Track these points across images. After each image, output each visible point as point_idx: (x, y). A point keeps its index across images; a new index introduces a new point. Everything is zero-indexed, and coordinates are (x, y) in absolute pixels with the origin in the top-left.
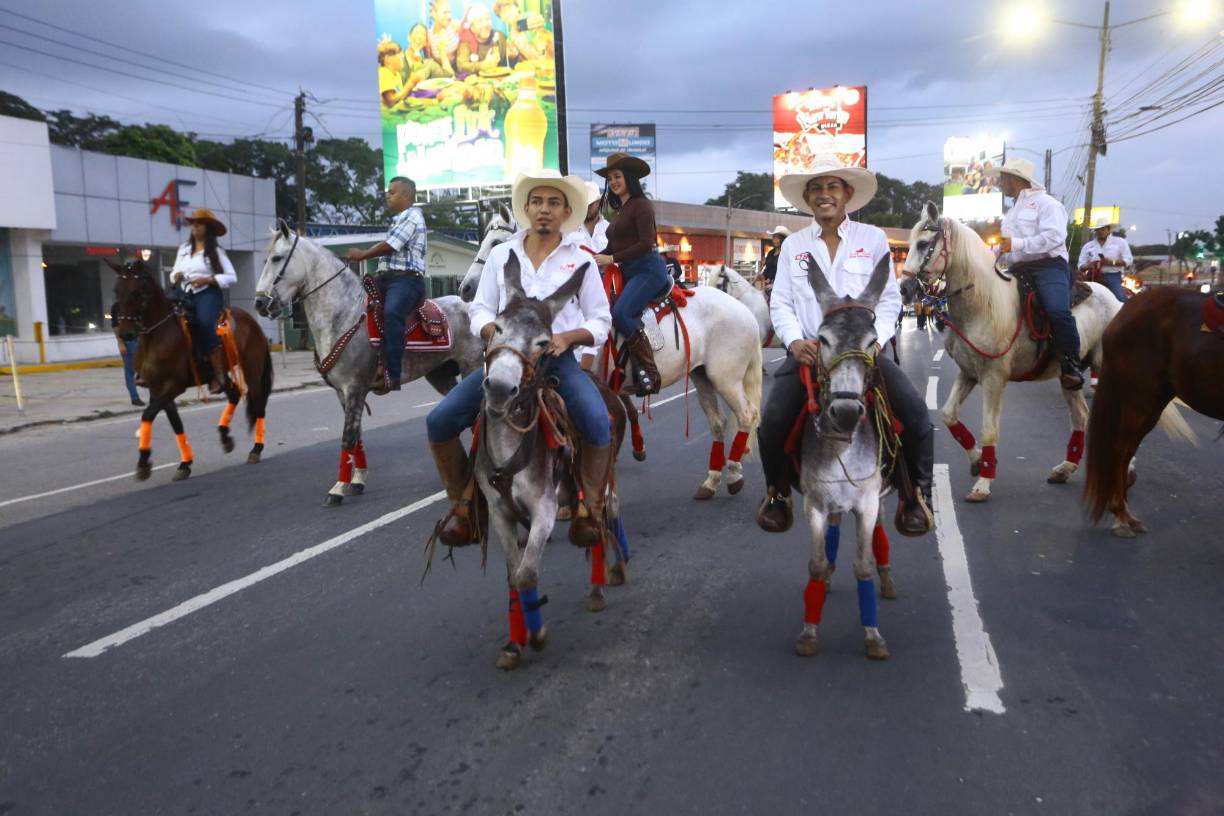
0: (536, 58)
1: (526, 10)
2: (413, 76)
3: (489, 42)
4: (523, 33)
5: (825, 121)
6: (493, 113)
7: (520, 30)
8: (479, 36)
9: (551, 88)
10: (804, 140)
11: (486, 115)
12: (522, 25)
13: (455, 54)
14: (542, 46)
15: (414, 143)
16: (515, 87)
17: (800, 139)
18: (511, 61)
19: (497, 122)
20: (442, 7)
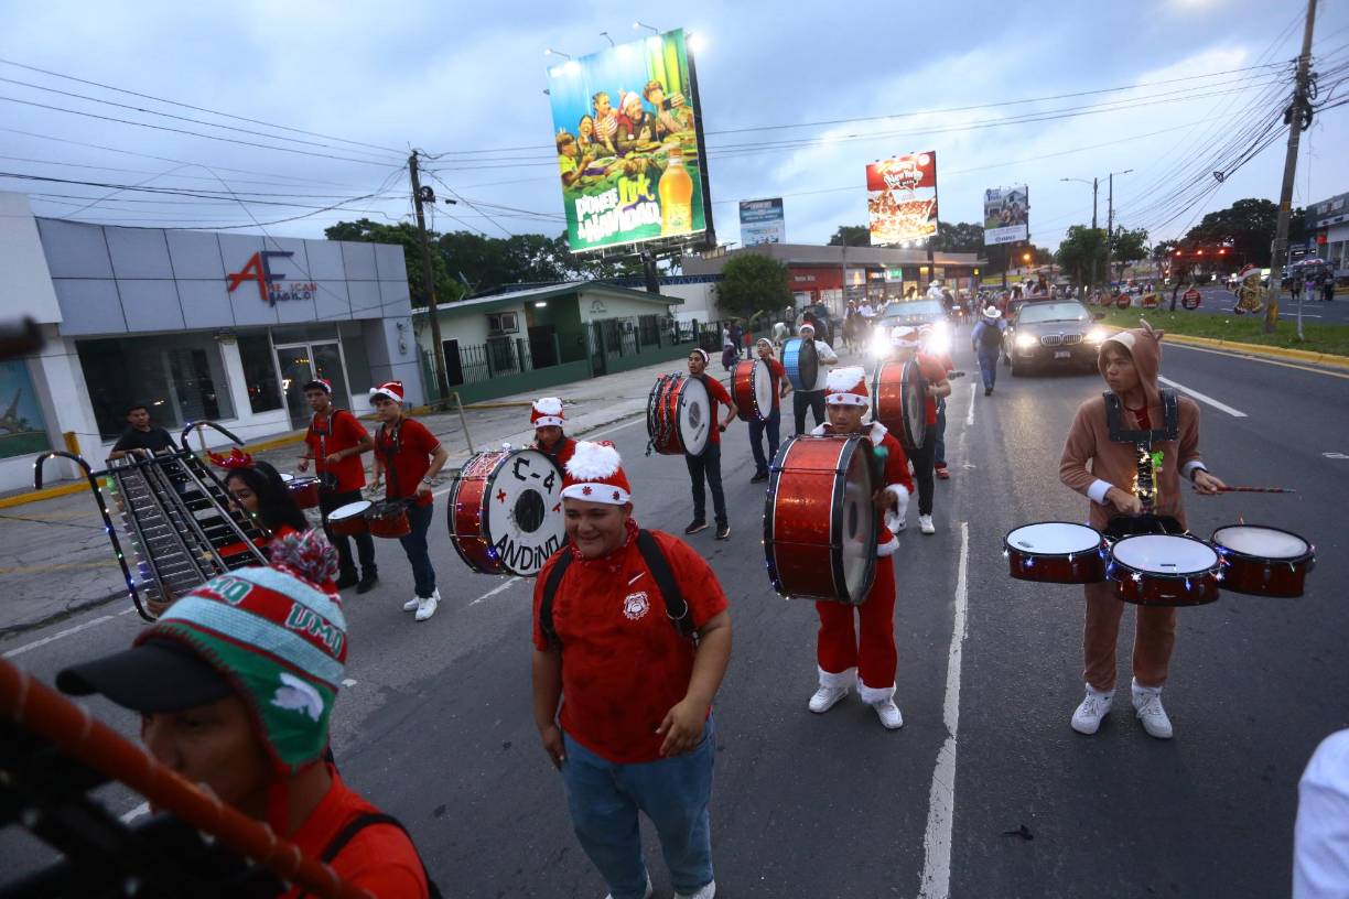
0: (681, 131)
1: (669, 91)
2: (585, 158)
3: (641, 123)
4: (668, 112)
5: (905, 179)
6: (648, 181)
7: (665, 110)
8: (633, 118)
9: (694, 154)
10: (891, 195)
11: (642, 184)
12: (667, 105)
13: (615, 136)
14: (684, 120)
15: (591, 212)
16: (665, 156)
17: (887, 195)
18: (660, 136)
19: (653, 188)
20: (602, 99)
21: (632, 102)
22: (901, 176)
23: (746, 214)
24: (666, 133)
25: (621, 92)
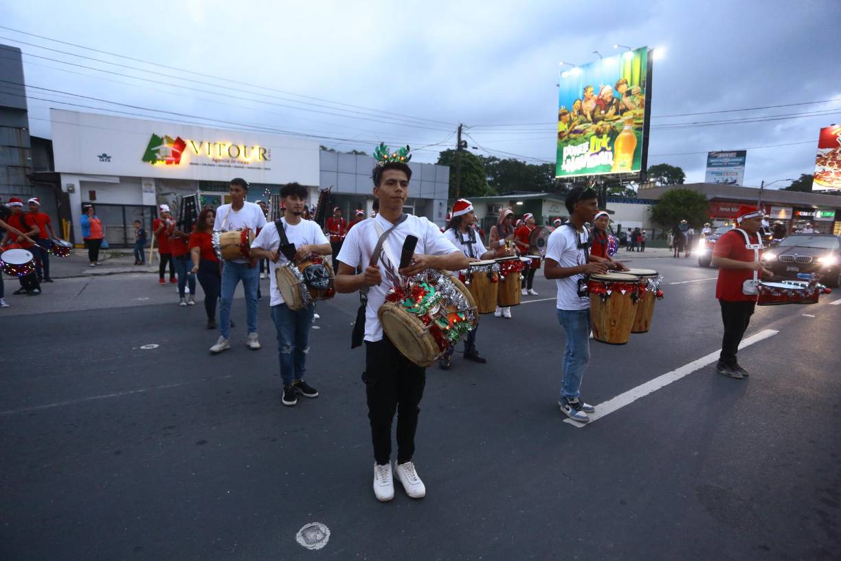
0: (635, 109)
1: (631, 85)
2: (573, 124)
3: (611, 104)
4: (629, 97)
6: (609, 139)
7: (627, 96)
8: (606, 101)
9: (641, 124)
11: (605, 140)
12: (629, 93)
13: (594, 111)
14: (638, 102)
15: (571, 155)
16: (622, 124)
18: (620, 112)
19: (611, 143)
20: (589, 90)
21: (607, 91)
23: (712, 161)
24: (626, 110)
25: (601, 86)
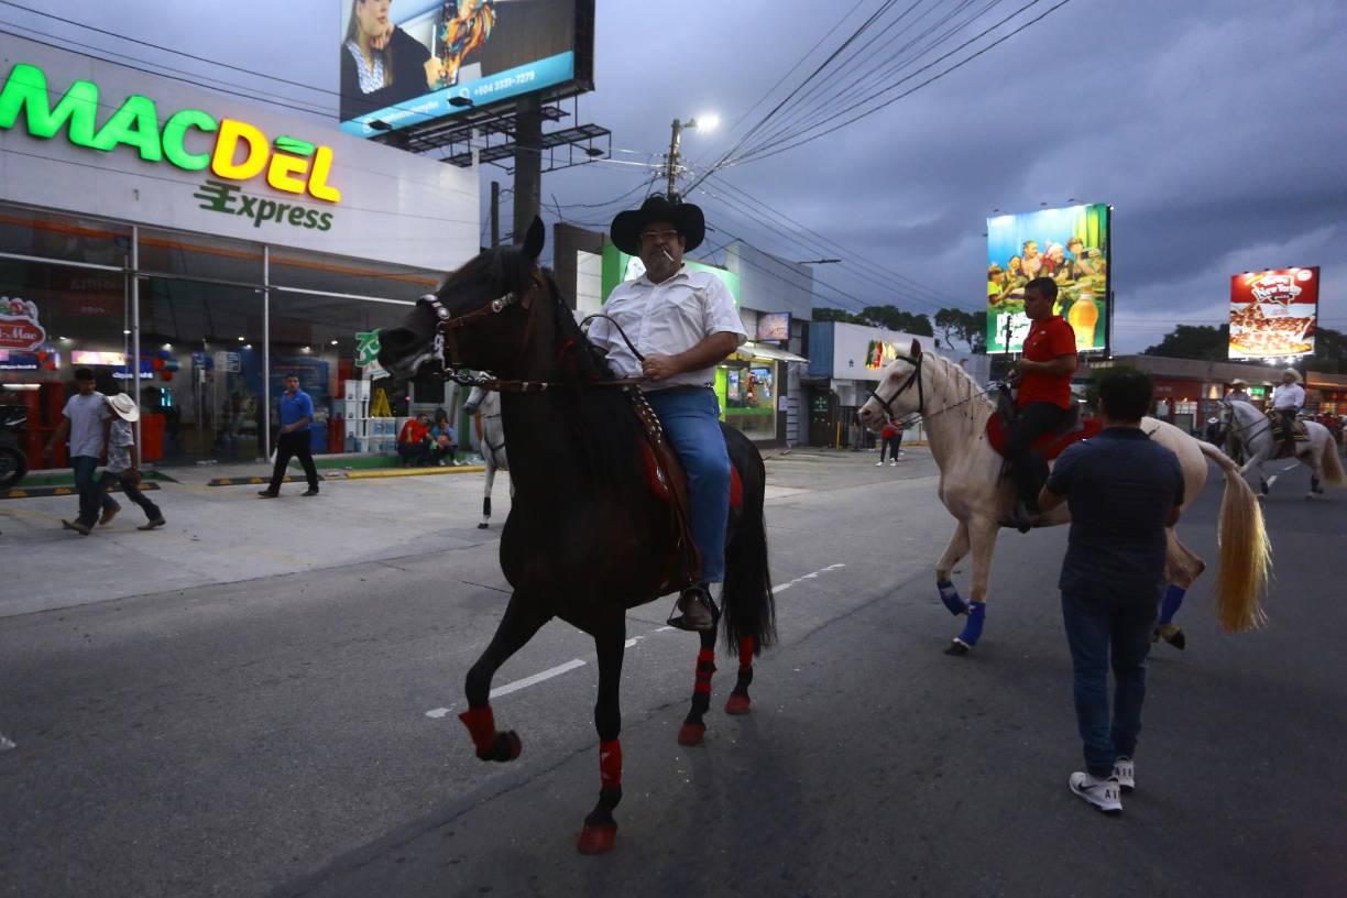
0: (1093, 275)
1: (1088, 245)
2: (1010, 286)
3: (1061, 266)
4: (1085, 260)
5: (1278, 293)
7: (1083, 258)
8: (1055, 262)
10: (1259, 308)
12: (1085, 255)
13: (1038, 272)
14: (1097, 267)
16: (1077, 291)
17: (1255, 308)
18: (1075, 277)
19: (1064, 312)
20: (1031, 246)
21: (1056, 250)
22: (1274, 290)
24: (1083, 274)
25: (1048, 243)
